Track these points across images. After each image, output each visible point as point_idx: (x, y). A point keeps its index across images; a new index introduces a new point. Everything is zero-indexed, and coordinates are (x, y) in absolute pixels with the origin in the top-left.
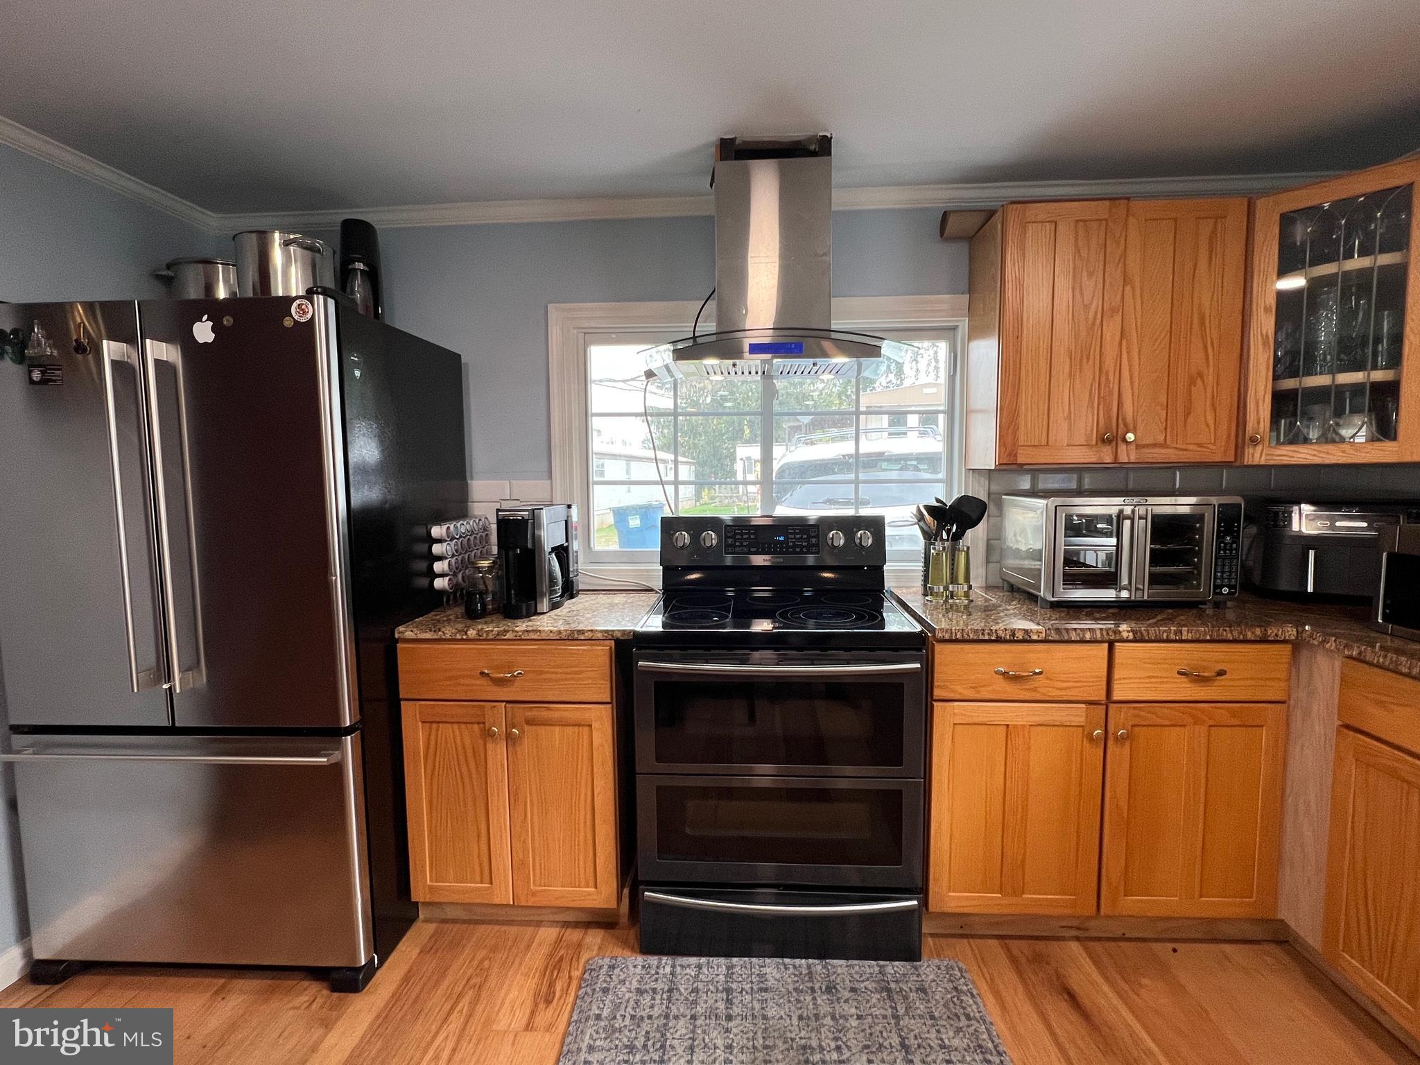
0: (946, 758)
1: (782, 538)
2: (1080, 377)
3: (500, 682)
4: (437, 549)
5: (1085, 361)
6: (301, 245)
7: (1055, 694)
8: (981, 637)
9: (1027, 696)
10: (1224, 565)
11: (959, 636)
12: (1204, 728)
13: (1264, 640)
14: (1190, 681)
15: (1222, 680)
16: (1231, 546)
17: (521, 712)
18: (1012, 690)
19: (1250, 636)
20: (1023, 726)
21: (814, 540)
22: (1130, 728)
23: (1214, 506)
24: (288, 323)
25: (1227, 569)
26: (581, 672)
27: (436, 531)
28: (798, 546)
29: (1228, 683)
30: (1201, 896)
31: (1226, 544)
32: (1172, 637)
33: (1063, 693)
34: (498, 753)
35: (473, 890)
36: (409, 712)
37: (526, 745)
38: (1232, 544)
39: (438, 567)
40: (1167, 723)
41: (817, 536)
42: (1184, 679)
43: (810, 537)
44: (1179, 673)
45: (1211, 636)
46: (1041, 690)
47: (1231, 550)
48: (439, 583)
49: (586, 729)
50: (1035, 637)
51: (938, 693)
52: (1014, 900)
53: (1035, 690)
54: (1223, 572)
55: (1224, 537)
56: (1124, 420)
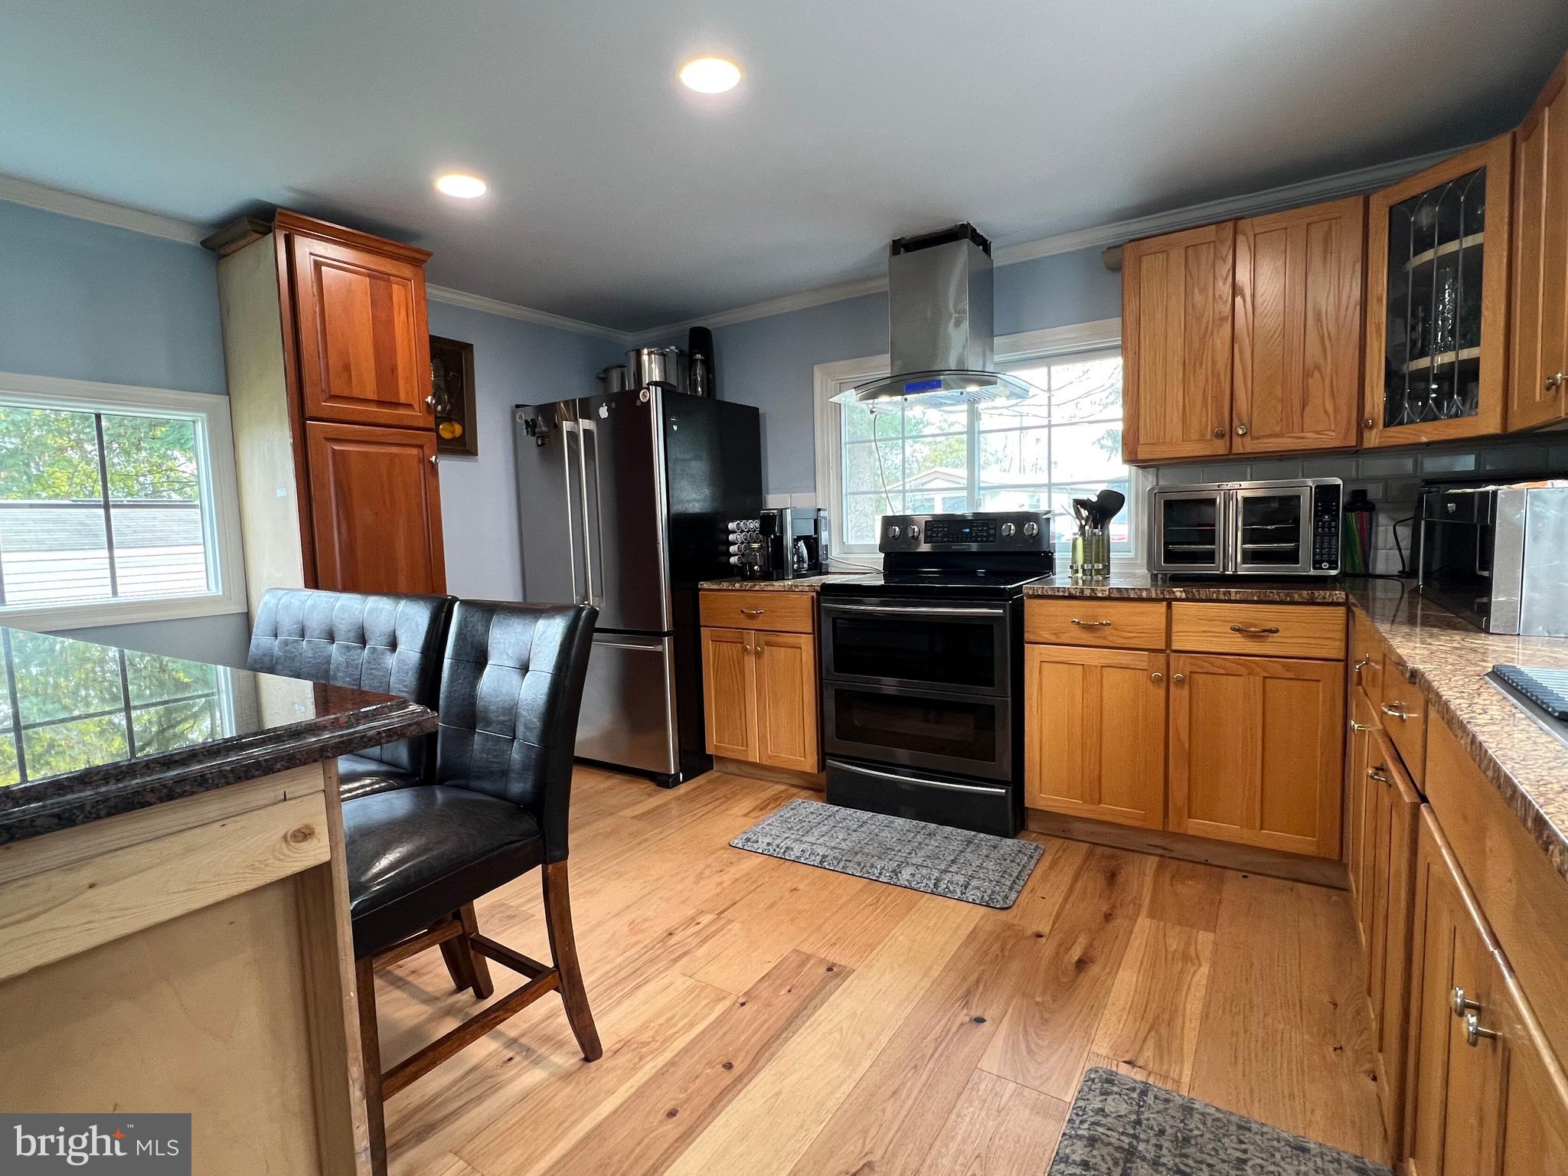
0: (1035, 688)
1: (968, 530)
2: (1194, 380)
3: (751, 617)
4: (731, 537)
5: (1198, 366)
6: (659, 354)
7: (1120, 642)
8: (1057, 594)
9: (1099, 642)
10: (1322, 542)
11: (1040, 593)
12: (1259, 680)
13: (1311, 602)
14: (1244, 637)
15: (1273, 637)
16: (1330, 524)
17: (763, 637)
18: (1086, 637)
19: (1296, 597)
20: (1095, 666)
21: (992, 532)
22: (1188, 673)
23: (1311, 487)
24: (638, 404)
25: (1326, 545)
26: (795, 612)
27: (732, 526)
28: (980, 536)
29: (1279, 640)
30: (1261, 829)
31: (1324, 523)
32: (1222, 597)
33: (1125, 641)
34: (750, 662)
35: (737, 750)
36: (705, 633)
37: (766, 656)
38: (1330, 522)
39: (733, 549)
40: (1223, 672)
41: (995, 528)
42: (1238, 634)
43: (989, 528)
44: (1233, 629)
45: (1258, 597)
46: (1110, 638)
47: (1330, 528)
48: (733, 560)
49: (799, 650)
50: (1100, 595)
51: (1027, 636)
52: (1094, 807)
53: (1105, 638)
54: (1321, 548)
55: (1322, 516)
56: (1238, 415)
